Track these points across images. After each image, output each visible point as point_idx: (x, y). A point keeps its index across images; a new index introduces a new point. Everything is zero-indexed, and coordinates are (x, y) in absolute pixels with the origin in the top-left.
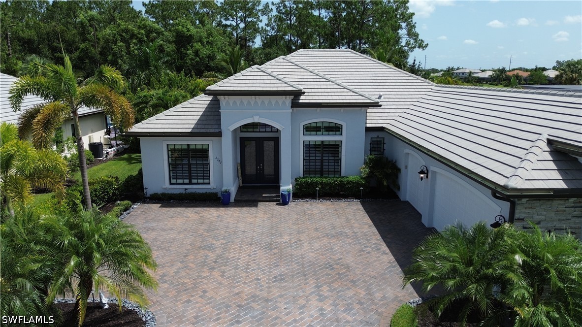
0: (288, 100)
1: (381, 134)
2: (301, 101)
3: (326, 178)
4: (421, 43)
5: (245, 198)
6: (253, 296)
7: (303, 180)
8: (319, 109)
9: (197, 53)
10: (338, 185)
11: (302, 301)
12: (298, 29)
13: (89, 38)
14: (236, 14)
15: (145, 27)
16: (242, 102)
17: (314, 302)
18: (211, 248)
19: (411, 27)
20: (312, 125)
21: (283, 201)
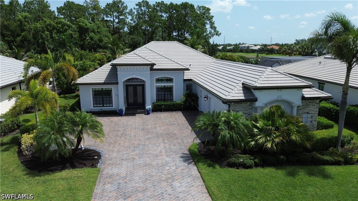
0: (149, 67)
1: (191, 82)
2: (154, 68)
3: (166, 102)
4: (217, 33)
5: (129, 112)
6: (139, 144)
7: (156, 104)
8: (162, 71)
9: (92, 38)
10: (172, 105)
11: (158, 144)
12: (150, 22)
13: (25, 28)
14: (113, 14)
15: (60, 23)
16: (127, 69)
17: (162, 144)
18: (118, 131)
19: (212, 24)
20: (159, 78)
21: (148, 113)
